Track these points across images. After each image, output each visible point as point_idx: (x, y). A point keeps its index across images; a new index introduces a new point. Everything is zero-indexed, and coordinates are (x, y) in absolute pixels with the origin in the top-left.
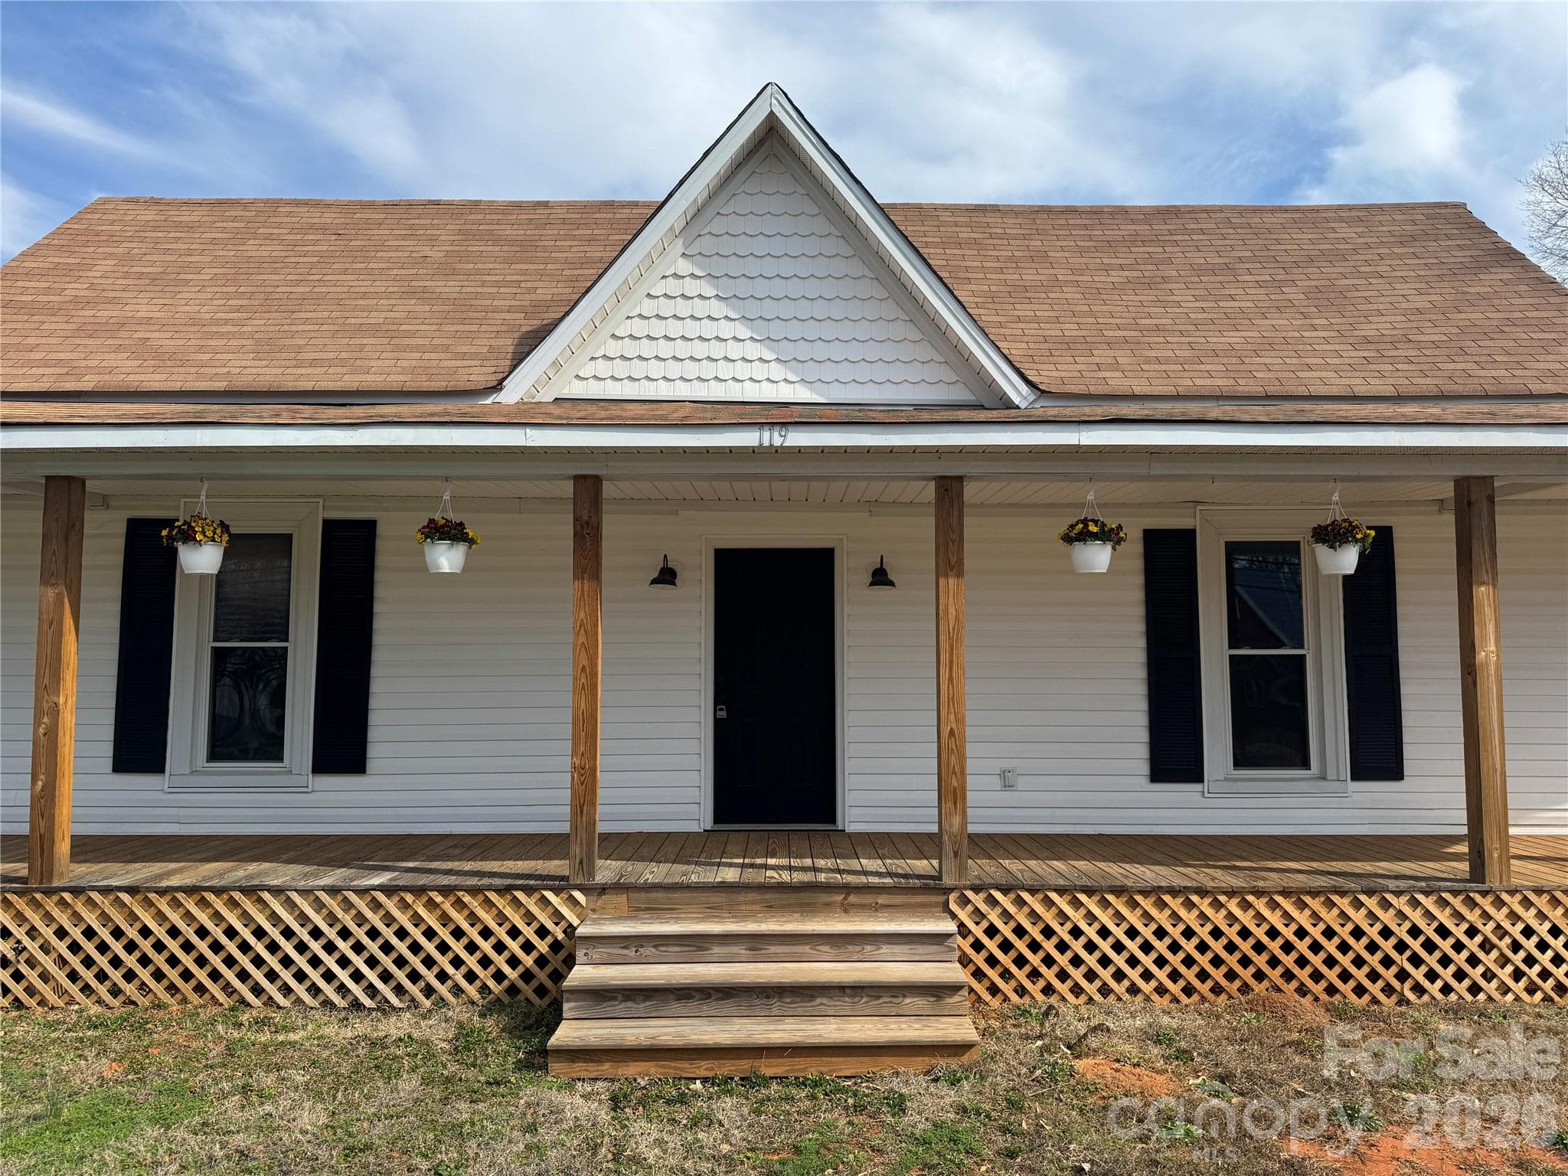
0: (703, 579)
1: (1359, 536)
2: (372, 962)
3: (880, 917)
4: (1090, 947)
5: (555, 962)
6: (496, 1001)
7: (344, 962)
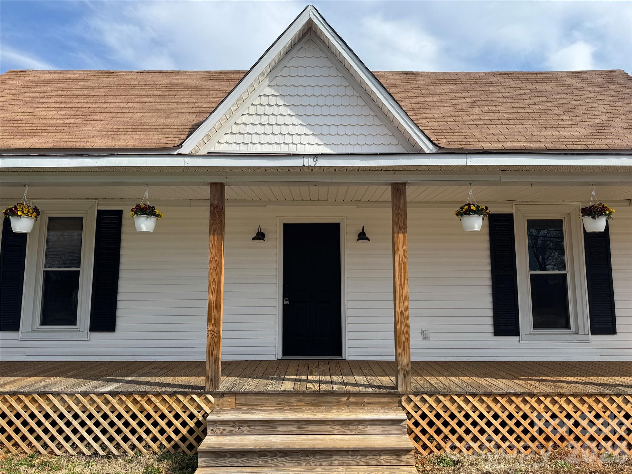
0: (278, 238)
1: (608, 212)
2: (104, 431)
3: (366, 410)
4: (475, 424)
5: (198, 432)
6: (167, 452)
7: (90, 431)
